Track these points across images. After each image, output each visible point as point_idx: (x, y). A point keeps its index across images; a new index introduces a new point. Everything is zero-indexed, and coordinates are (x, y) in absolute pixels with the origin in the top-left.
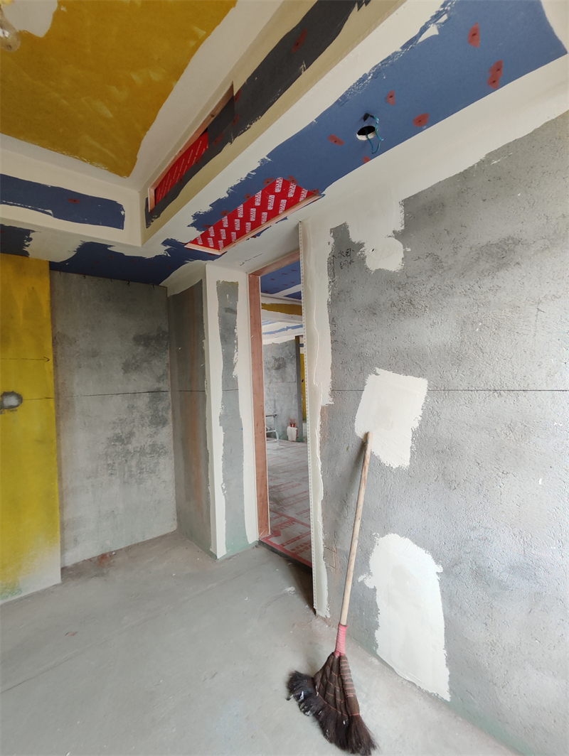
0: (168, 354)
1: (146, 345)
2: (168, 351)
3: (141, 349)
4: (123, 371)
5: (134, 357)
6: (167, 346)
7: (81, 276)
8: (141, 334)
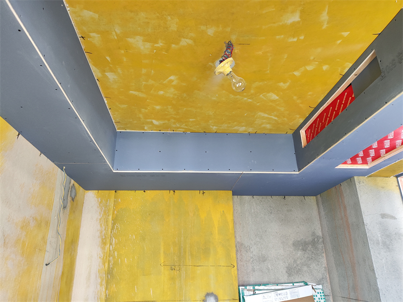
0: (325, 258)
1: (304, 250)
2: (324, 255)
3: (300, 253)
4: (287, 274)
5: (295, 261)
6: (322, 250)
7: (250, 197)
8: (299, 239)
